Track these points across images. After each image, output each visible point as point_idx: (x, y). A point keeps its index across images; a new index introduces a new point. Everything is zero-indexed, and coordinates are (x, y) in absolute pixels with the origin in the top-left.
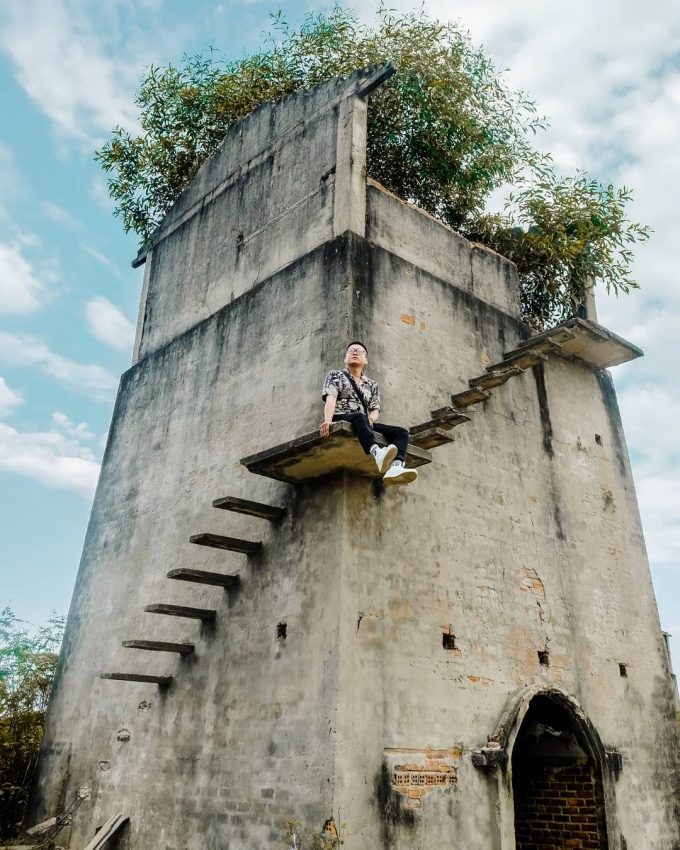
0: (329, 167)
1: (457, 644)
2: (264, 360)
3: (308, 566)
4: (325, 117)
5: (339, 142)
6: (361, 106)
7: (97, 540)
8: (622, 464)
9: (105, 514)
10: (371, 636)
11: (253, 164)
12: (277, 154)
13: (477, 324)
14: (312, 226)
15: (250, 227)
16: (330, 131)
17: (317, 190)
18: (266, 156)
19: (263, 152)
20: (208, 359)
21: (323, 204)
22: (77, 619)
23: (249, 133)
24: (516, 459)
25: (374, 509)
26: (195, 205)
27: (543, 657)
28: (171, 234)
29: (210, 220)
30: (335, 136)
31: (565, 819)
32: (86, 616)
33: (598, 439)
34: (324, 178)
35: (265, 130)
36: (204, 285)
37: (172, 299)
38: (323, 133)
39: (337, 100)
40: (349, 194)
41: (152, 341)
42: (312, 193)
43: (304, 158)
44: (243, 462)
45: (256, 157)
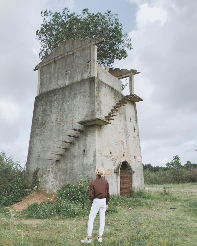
0: (89, 60)
1: (112, 153)
2: (76, 100)
3: (89, 140)
4: (87, 47)
5: (91, 55)
6: (96, 47)
7: (34, 133)
8: (137, 121)
9: (36, 128)
10: (100, 152)
11: (68, 53)
12: (75, 53)
13: (115, 95)
14: (85, 73)
15: (69, 69)
16: (89, 52)
17: (86, 65)
18: (72, 53)
19: (71, 51)
20: (60, 97)
21: (88, 69)
22: (31, 148)
23: (66, 45)
24: (120, 121)
25: (100, 131)
26: (52, 60)
27: (124, 155)
28: (45, 65)
29: (57, 65)
30: (90, 53)
31: (125, 181)
32: (34, 148)
33: (133, 116)
34: (88, 62)
35: (71, 46)
36: (57, 80)
37: (48, 82)
38: (87, 51)
39: (90, 44)
40: (94, 68)
41: (43, 90)
42: (85, 65)
43: (83, 56)
44: (78, 122)
45: (69, 52)
